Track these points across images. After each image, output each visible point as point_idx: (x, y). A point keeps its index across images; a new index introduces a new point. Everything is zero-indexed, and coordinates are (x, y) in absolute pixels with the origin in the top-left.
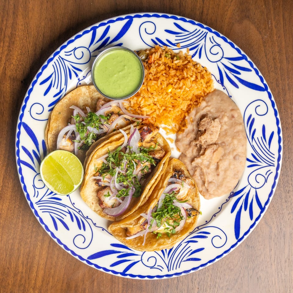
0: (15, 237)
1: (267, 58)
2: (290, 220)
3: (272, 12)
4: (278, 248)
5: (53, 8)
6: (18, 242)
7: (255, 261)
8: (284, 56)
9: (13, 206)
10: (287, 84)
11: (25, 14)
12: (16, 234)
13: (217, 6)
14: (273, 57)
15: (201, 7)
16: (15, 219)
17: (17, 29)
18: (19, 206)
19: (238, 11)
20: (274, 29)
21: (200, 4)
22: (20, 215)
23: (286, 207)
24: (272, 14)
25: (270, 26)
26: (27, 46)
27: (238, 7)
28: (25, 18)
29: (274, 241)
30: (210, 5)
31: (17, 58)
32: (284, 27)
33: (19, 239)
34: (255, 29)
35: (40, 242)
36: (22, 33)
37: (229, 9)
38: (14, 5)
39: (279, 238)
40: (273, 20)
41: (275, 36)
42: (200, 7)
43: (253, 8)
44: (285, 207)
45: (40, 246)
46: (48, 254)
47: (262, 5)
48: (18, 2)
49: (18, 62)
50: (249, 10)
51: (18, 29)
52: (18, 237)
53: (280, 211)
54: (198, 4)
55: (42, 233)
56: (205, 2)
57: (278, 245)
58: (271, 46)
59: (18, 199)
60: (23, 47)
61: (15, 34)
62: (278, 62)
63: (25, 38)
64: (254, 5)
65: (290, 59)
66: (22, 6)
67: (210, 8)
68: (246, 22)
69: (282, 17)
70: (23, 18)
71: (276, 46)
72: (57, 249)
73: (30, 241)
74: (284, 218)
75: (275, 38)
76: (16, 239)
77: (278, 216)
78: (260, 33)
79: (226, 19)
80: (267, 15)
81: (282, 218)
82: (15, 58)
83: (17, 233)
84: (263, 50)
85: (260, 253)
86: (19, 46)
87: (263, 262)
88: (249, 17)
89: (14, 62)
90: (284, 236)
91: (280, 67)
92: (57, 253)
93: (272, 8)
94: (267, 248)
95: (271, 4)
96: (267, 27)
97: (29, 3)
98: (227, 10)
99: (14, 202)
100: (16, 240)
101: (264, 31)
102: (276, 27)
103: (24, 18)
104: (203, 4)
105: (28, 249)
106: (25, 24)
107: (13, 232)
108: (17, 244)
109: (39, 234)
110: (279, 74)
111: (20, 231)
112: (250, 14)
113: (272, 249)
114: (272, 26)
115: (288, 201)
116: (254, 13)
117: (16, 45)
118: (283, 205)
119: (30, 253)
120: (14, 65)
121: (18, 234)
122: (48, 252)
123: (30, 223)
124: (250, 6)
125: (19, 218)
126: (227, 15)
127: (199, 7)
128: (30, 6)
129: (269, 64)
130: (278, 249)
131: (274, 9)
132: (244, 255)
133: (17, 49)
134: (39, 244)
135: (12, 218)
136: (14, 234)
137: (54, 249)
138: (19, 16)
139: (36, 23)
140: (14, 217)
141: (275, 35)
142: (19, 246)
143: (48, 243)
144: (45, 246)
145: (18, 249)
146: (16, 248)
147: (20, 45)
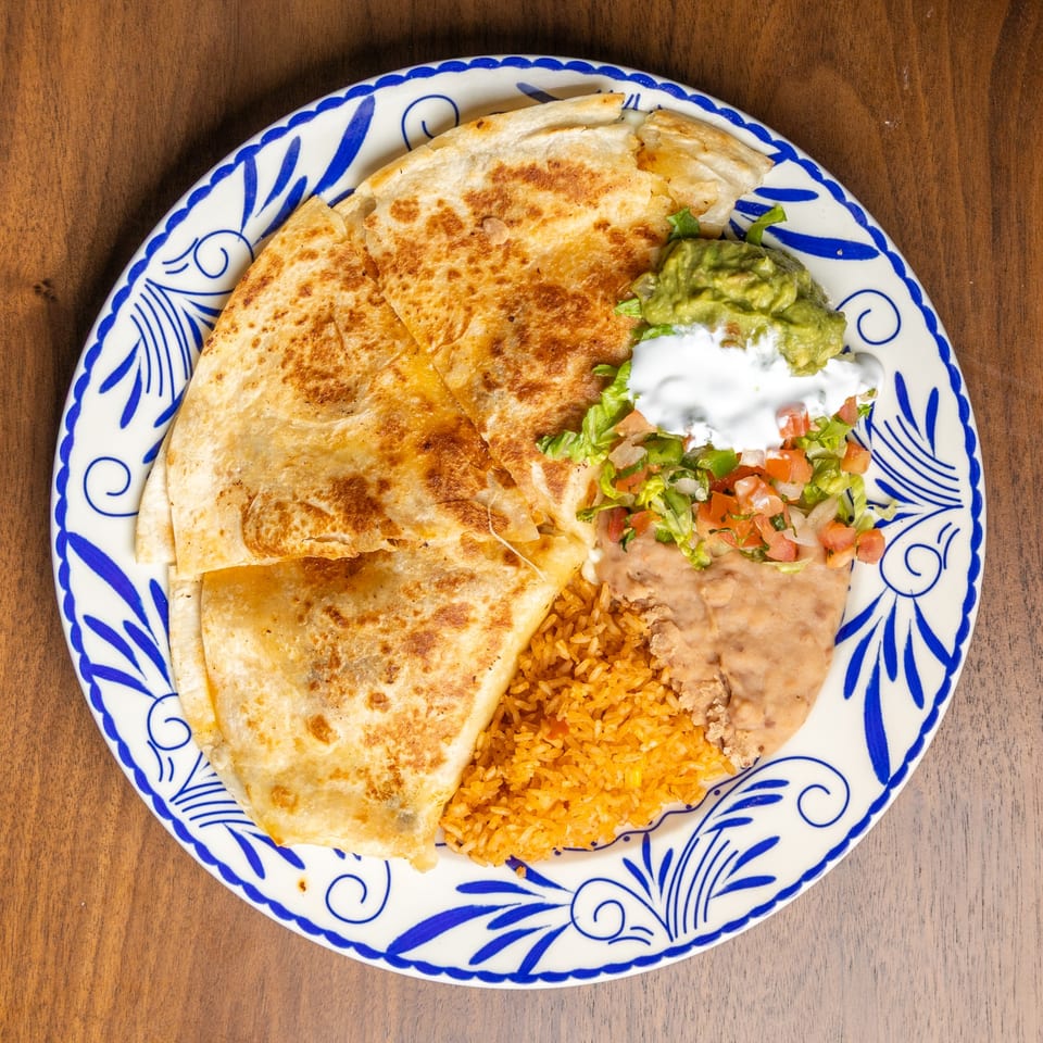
0: (18, 836)
1: (898, 200)
2: (984, 763)
3: (913, 39)
4: (944, 863)
5: (144, 30)
6: (28, 856)
7: (863, 909)
8: (958, 190)
9: (11, 729)
10: (968, 290)
11: (47, 52)
12: (20, 827)
13: (721, 20)
14: (920, 196)
15: (667, 22)
16: (18, 772)
17: (19, 103)
18: (29, 727)
19: (793, 38)
20: (922, 99)
21: (662, 12)
22: (36, 758)
23: (972, 721)
24: (914, 45)
25: (906, 87)
26: (56, 161)
27: (795, 22)
28: (48, 64)
29: (929, 838)
30: (697, 13)
31: (21, 204)
32: (954, 90)
33: (31, 845)
34: (855, 97)
35: (106, 855)
36: (38, 119)
37: (764, 30)
38: (9, 20)
39: (948, 829)
40: (917, 67)
41: (925, 124)
42: (662, 23)
43: (848, 27)
44: (968, 720)
45: (106, 867)
46: (134, 895)
47: (878, 13)
48: (22, 9)
49: (23, 219)
50: (833, 32)
51: (23, 102)
52: (28, 837)
53: (948, 732)
54: (657, 13)
55: (114, 824)
56: (678, 6)
57: (943, 854)
58: (913, 159)
59: (28, 702)
60: (39, 168)
61: (13, 121)
62: (937, 212)
63: (48, 136)
64: (850, 17)
65: (978, 203)
66: (37, 23)
67: (698, 28)
68: (823, 76)
69: (948, 57)
70: (41, 64)
71: (930, 159)
72: (168, 879)
73: (72, 852)
74: (964, 755)
75: (926, 130)
76: (21, 842)
77: (942, 752)
78: (873, 112)
79: (752, 64)
80: (895, 50)
81: (955, 758)
82: (13, 205)
83: (23, 824)
84: (885, 170)
85: (883, 880)
86: (28, 161)
87: (892, 912)
88: (832, 58)
89: (10, 220)
90: (966, 823)
91: (944, 229)
92: (166, 891)
93: (914, 26)
94: (906, 864)
95: (911, 11)
96: (898, 91)
97: (62, 10)
98: (757, 31)
99: (13, 712)
100: (21, 846)
101: (886, 105)
102: (926, 92)
103: (44, 65)
104: (674, 12)
105: (63, 880)
106: (49, 84)
107: (9, 820)
108: (26, 864)
109: (103, 824)
110: (940, 256)
111: (34, 816)
112: (838, 47)
113: (924, 866)
114: (913, 89)
115: (978, 700)
116: (851, 44)
117: (16, 159)
118: (961, 713)
119: (69, 895)
120: (8, 230)
121: (27, 827)
122: (135, 890)
123: (72, 788)
124: (836, 19)
125: (30, 770)
126: (755, 50)
127: (658, 24)
128: (66, 21)
129: (906, 221)
130: (944, 866)
131: (922, 28)
132: (826, 889)
133: (19, 174)
134: (104, 860)
135: (7, 770)
136: (14, 826)
137: (157, 877)
138: (25, 58)
139: (84, 80)
140: (12, 767)
141: (924, 118)
142: (33, 867)
143: (136, 857)
144: (126, 867)
145: (28, 880)
146: (21, 876)
147: (31, 161)
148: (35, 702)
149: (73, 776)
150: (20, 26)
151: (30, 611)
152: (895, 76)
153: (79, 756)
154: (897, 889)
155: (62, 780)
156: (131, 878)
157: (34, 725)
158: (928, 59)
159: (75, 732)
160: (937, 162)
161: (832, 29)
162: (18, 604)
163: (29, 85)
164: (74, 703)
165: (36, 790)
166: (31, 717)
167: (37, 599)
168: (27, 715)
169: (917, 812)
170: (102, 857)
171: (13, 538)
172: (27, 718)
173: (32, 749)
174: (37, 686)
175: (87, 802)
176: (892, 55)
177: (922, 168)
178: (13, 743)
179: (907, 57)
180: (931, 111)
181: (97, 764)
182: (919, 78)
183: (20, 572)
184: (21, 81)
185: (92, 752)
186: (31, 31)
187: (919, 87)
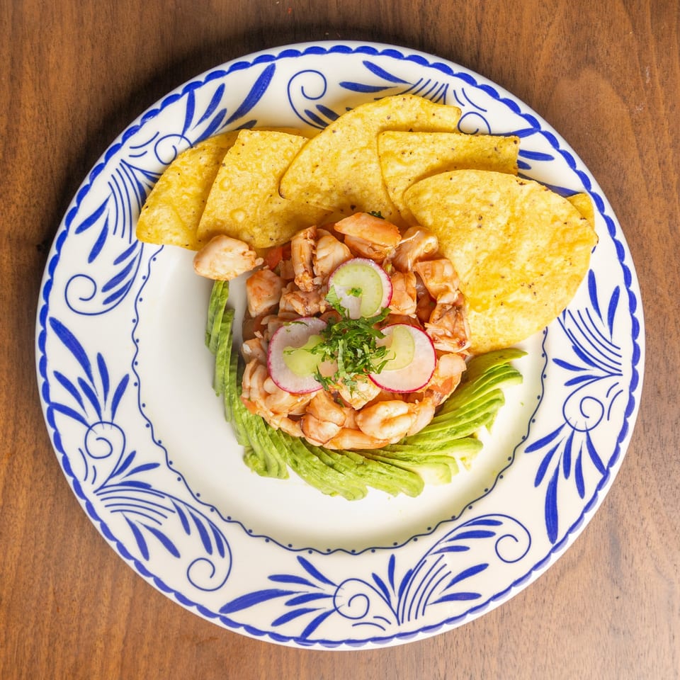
148: (48, 536)
149: (76, 587)
150: (20, 63)
151: (42, 473)
152: (640, 73)
153: (80, 573)
154: (657, 651)
155: (69, 590)
156: (119, 656)
157: (48, 553)
158: (663, 60)
159: (77, 556)
160: (671, 134)
161: (594, 41)
162: (33, 468)
163: (28, 104)
164: (75, 536)
165: (51, 598)
166: (46, 547)
167: (47, 464)
168: (43, 546)
169: (670, 596)
170: (98, 643)
171: (29, 422)
172: (43, 548)
173: (47, 569)
174: (49, 525)
175: (87, 605)
176: (637, 59)
177: (661, 138)
178: (34, 565)
179: (648, 60)
180: (666, 98)
181: (93, 578)
182: (657, 74)
183: (34, 446)
184: (22, 102)
185: (89, 570)
186: (27, 66)
187: (657, 81)
